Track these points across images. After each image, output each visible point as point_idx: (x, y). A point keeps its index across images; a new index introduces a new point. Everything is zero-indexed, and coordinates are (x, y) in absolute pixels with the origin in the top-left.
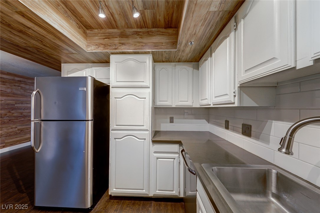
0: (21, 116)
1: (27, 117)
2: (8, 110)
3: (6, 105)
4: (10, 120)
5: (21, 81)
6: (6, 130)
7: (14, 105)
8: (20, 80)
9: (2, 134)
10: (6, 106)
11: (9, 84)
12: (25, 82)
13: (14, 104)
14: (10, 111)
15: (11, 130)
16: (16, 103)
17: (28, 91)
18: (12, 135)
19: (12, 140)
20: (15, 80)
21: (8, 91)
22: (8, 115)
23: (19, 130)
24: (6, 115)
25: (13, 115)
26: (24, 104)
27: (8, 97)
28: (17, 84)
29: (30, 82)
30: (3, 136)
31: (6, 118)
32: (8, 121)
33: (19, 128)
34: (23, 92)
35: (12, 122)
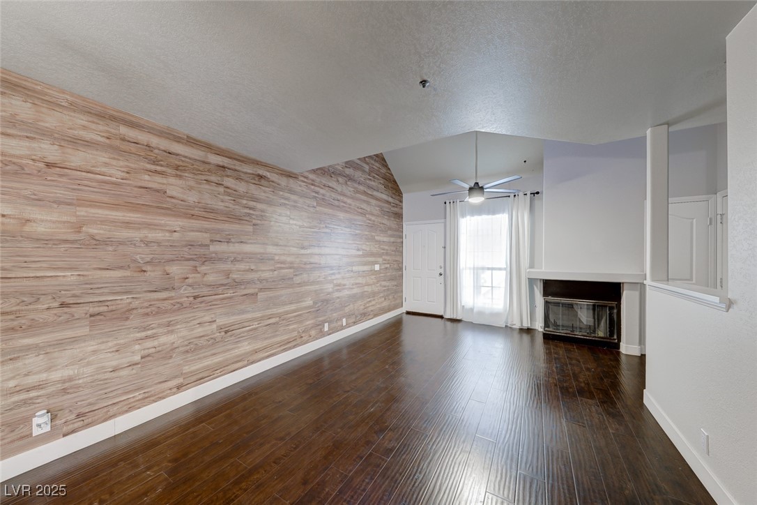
0: (225, 282)
1: (243, 287)
2: (192, 263)
3: (186, 246)
4: (195, 298)
5: (223, 167)
6: (184, 333)
7: (208, 246)
8: (221, 164)
9: (175, 345)
10: (186, 249)
11: (191, 175)
12: (236, 170)
13: (208, 242)
14: (196, 267)
15: (199, 331)
16: (212, 241)
17: (245, 202)
18: (202, 347)
19: (201, 365)
20: (209, 163)
21: (189, 198)
22: (190, 281)
23: (220, 328)
24: (187, 280)
25: (205, 279)
26: (234, 243)
27: (190, 218)
28: (213, 178)
29: (249, 171)
30: (177, 350)
31: (185, 290)
32: (192, 299)
33: (222, 321)
34: (231, 206)
35: (201, 302)
